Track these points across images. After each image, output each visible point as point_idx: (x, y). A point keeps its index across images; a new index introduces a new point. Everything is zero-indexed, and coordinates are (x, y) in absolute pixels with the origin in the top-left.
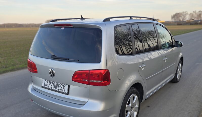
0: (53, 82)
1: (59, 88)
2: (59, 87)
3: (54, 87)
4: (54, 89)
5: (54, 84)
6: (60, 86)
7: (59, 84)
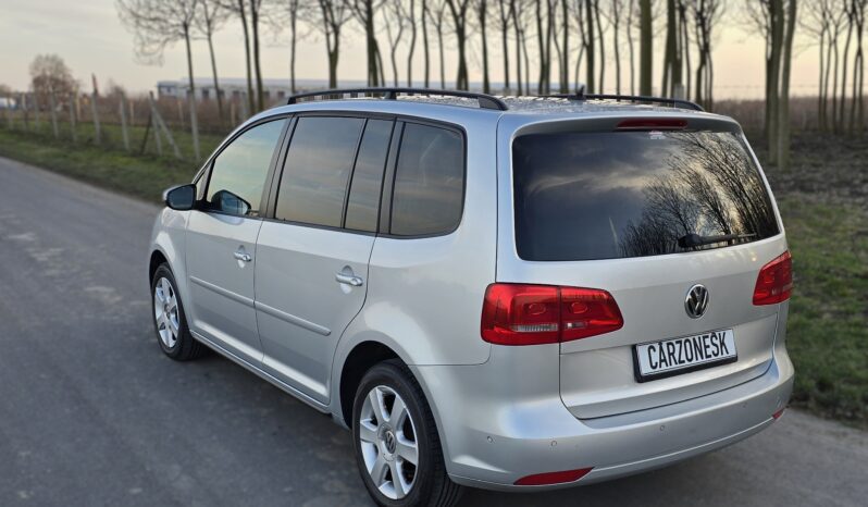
0: (683, 340)
1: (709, 352)
2: (708, 346)
3: (690, 357)
4: (694, 361)
5: (688, 344)
6: (708, 341)
7: (704, 338)
